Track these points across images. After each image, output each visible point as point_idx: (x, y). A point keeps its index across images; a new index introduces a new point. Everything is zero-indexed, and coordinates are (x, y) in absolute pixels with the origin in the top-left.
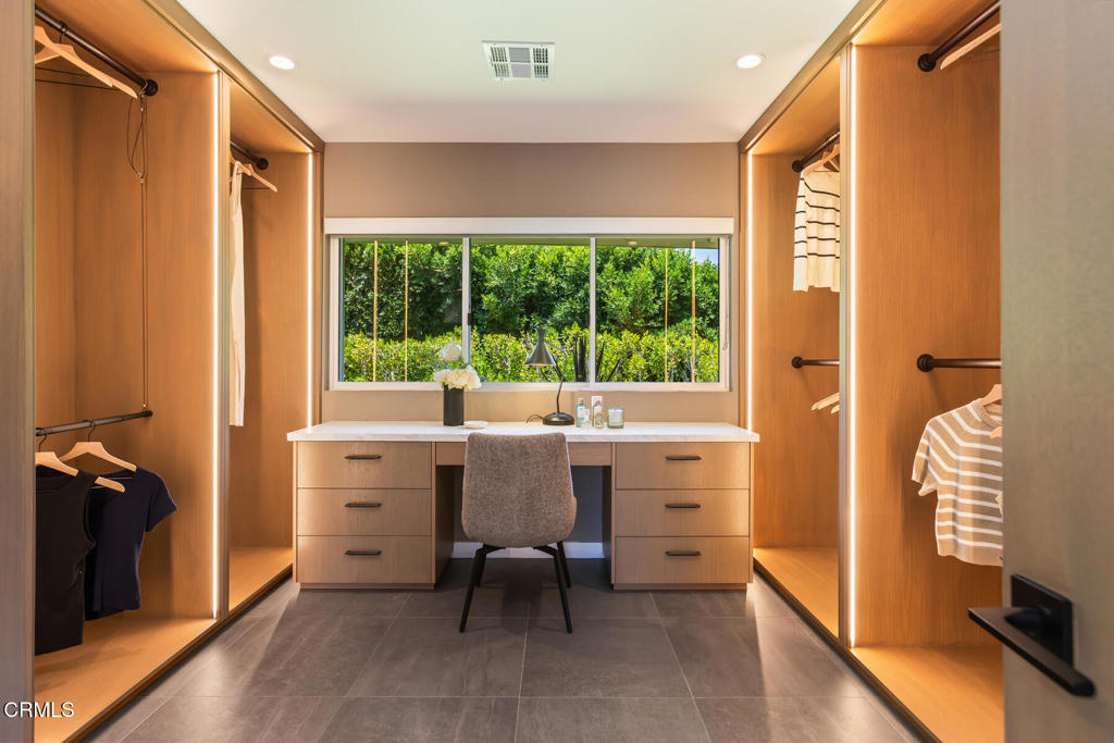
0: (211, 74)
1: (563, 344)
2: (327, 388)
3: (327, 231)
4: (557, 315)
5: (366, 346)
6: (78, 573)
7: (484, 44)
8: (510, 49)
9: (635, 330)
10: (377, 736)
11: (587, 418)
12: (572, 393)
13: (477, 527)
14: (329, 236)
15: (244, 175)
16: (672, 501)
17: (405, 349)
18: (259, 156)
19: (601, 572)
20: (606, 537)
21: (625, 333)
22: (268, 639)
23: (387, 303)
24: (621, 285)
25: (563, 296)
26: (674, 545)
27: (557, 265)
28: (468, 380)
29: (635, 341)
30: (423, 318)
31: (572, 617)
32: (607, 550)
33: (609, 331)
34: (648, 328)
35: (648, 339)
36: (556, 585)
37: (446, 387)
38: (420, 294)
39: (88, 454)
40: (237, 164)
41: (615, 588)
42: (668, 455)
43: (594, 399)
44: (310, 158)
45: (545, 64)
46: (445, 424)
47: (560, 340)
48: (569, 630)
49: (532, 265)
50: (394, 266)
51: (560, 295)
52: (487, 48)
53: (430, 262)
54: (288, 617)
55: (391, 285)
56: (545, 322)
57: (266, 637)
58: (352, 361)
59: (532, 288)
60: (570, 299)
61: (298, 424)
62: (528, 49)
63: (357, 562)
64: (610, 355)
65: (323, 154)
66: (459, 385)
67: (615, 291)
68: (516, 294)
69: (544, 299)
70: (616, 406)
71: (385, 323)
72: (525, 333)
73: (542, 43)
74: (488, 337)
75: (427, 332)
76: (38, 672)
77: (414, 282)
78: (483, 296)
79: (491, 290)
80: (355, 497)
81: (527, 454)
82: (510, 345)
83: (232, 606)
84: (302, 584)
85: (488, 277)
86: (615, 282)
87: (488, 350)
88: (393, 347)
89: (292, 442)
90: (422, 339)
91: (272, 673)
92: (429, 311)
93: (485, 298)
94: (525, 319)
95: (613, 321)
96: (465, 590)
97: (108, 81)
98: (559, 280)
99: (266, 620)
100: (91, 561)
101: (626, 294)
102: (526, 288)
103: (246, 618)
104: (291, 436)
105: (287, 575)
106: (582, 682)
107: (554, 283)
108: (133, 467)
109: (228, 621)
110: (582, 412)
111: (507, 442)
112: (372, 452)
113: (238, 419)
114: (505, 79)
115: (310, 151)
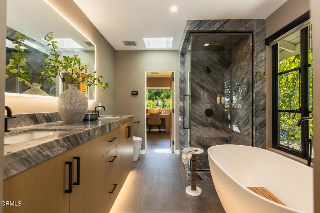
11: (163, 113)
12: (162, 110)
20: (165, 128)
32: (165, 130)
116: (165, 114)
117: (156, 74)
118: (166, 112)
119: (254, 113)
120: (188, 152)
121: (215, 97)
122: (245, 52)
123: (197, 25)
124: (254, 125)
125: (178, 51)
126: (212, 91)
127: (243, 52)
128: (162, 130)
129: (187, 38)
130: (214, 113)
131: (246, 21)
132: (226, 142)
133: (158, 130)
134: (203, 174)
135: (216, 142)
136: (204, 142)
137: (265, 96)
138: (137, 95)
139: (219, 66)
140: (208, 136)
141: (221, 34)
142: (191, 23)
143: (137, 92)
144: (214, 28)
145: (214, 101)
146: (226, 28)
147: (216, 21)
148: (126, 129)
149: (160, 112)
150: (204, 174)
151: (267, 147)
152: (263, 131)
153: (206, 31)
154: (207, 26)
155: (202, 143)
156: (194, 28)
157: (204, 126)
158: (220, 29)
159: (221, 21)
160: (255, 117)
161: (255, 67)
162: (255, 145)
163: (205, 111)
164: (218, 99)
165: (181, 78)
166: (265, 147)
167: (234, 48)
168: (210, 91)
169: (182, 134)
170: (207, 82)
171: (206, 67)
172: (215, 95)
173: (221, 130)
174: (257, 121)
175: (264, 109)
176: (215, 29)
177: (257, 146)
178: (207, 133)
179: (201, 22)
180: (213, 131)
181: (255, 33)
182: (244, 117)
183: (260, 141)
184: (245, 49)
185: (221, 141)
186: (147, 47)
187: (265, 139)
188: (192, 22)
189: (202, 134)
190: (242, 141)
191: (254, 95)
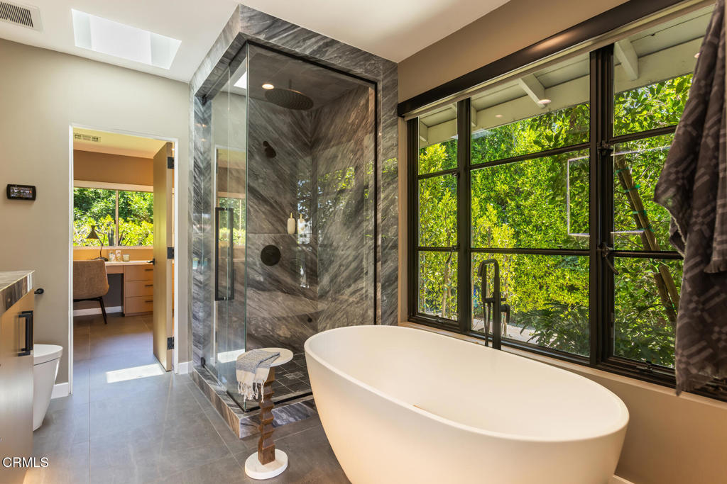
4: (95, 210)
11: (114, 258)
12: (108, 250)
16: (148, 284)
20: (122, 305)
21: (144, 223)
32: (122, 309)
33: (133, 221)
41: (125, 316)
42: (146, 269)
48: (106, 323)
70: (126, 254)
95: (136, 215)
110: (112, 256)
116: (122, 263)
117: (91, 142)
118: (126, 257)
119: (379, 254)
120: (257, 363)
121: (283, 218)
122: (353, 124)
123: (265, 27)
124: (378, 280)
125: (189, 86)
126: (276, 202)
127: (350, 122)
128: (109, 310)
129: (230, 54)
130: (283, 255)
131: (367, 57)
132: (308, 323)
133: (96, 311)
134: (279, 411)
135: (286, 326)
136: (259, 330)
137: (398, 219)
138: (34, 198)
139: (291, 145)
140: (269, 314)
141: (316, 68)
142: (249, 15)
143: (33, 189)
144: (305, 49)
145: (280, 228)
146: (329, 57)
147: (309, 35)
148: (15, 321)
149: (104, 255)
150: (282, 411)
151: (399, 323)
152: (393, 290)
153: (285, 51)
154: (288, 38)
155: (254, 332)
156: (259, 33)
157: (259, 290)
158: (318, 55)
159: (319, 37)
160: (380, 263)
161: (380, 157)
162: (380, 321)
163: (261, 250)
164: (291, 221)
165: (199, 160)
166: (397, 322)
167: (326, 110)
168: (272, 201)
169: (201, 314)
170: (264, 179)
171: (262, 142)
172: (281, 212)
173: (299, 296)
174: (383, 270)
175: (395, 246)
176: (307, 52)
177: (383, 323)
178: (265, 307)
179: (274, 23)
180: (280, 299)
181: (380, 86)
182: (351, 262)
183: (389, 312)
184: (353, 116)
185: (298, 320)
186: (78, 46)
187: (397, 306)
188: (253, 14)
189: (254, 311)
190: (345, 316)
191: (379, 215)
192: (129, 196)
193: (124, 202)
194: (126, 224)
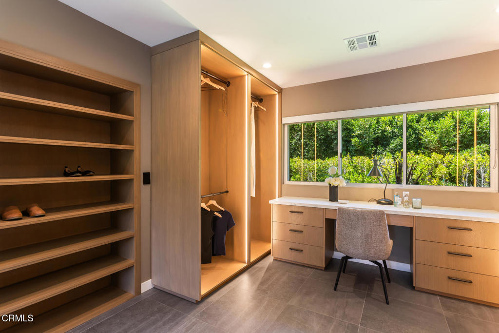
0: (245, 76)
1: (395, 160)
2: (283, 183)
3: (283, 123)
4: (392, 146)
5: (300, 162)
6: (210, 241)
7: (345, 41)
8: (356, 39)
9: (441, 152)
10: (299, 321)
11: (400, 202)
13: (342, 247)
14: (284, 125)
15: (255, 106)
16: (452, 250)
17: (316, 164)
18: (260, 98)
19: (408, 280)
21: (434, 154)
22: (263, 275)
23: (309, 144)
24: (431, 129)
25: (395, 136)
26: (453, 274)
27: (392, 121)
28: (340, 182)
29: (441, 158)
30: (324, 150)
31: (389, 297)
33: (423, 153)
34: (449, 151)
35: (449, 157)
36: (381, 280)
37: (330, 185)
38: (323, 139)
39: (212, 204)
40: (253, 103)
41: (416, 289)
42: (449, 226)
43: (404, 193)
44: (277, 96)
45: (375, 41)
46: (330, 200)
47: (393, 158)
48: (387, 303)
49: (378, 122)
50: (312, 128)
51: (394, 136)
52: (346, 42)
53: (327, 125)
54: (269, 269)
55: (310, 136)
56: (385, 150)
57: (262, 274)
58: (295, 168)
59: (378, 133)
60: (400, 137)
61: (273, 198)
62: (365, 37)
63: (294, 253)
64: (424, 166)
65: (282, 93)
66: (336, 184)
67: (427, 132)
68: (369, 137)
69: (384, 138)
70: (417, 197)
71: (308, 153)
72: (374, 155)
73: (372, 33)
74: (355, 158)
75: (326, 156)
76: (202, 269)
77: (320, 134)
78: (351, 139)
79: (357, 136)
80: (293, 228)
81: (365, 218)
82: (366, 162)
83: (252, 260)
84: (274, 257)
85: (355, 130)
86: (428, 127)
87: (355, 164)
88: (311, 162)
89: (271, 204)
90: (324, 159)
91: (264, 287)
92: (327, 147)
93: (353, 140)
94: (374, 149)
95: (426, 148)
96: (337, 273)
97: (217, 87)
98: (393, 128)
99: (261, 268)
100: (213, 238)
101: (435, 133)
102: (375, 134)
103: (256, 266)
104: (271, 202)
105: (268, 253)
106: (392, 329)
107: (390, 130)
108: (223, 210)
109: (250, 266)
110: (397, 199)
111: (355, 212)
112: (299, 210)
113: (253, 195)
114: (355, 51)
115: (277, 93)
192: (420, 132)
193: (415, 137)
194: (417, 157)
